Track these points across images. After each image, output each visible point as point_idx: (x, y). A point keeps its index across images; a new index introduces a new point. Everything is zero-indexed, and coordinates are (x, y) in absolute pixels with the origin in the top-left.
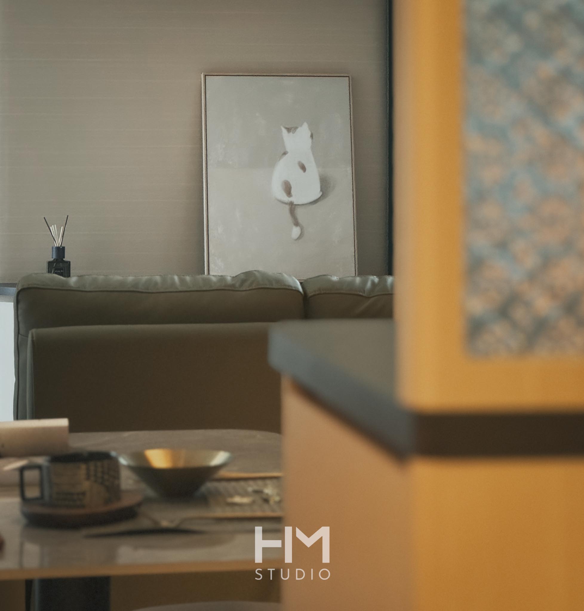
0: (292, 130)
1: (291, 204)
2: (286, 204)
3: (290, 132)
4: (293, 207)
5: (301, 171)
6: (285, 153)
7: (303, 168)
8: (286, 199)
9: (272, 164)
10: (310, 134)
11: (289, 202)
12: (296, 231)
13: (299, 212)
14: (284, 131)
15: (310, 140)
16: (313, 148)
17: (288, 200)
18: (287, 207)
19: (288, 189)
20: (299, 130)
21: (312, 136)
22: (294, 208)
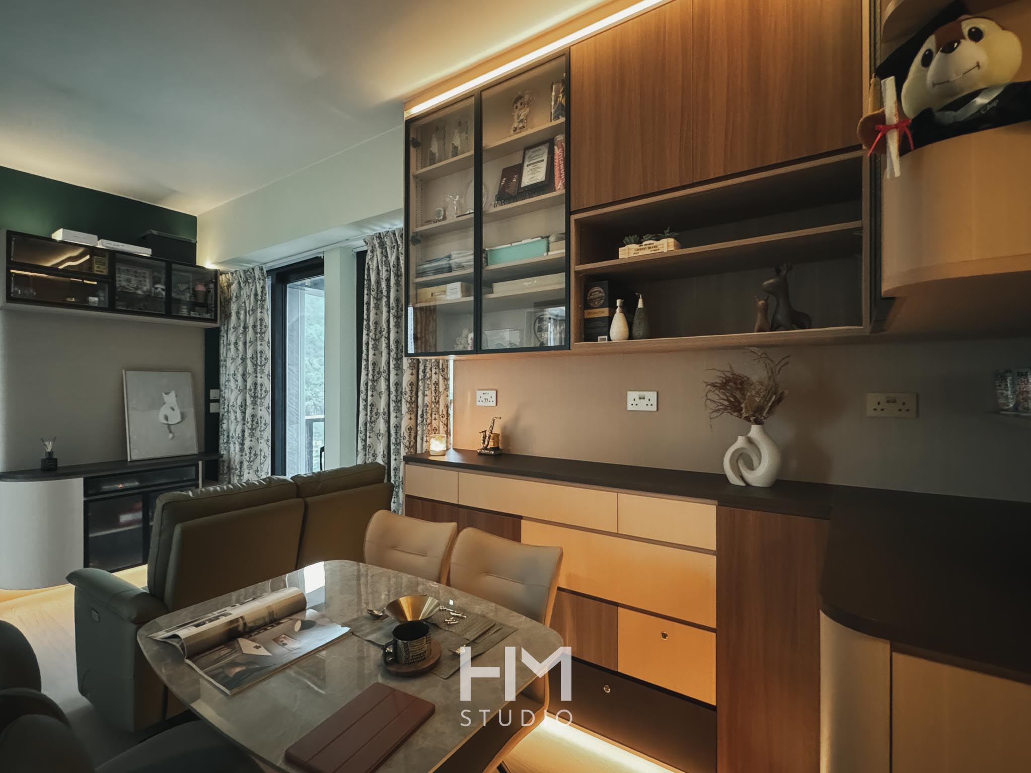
1: (168, 424)
2: (166, 424)
3: (167, 394)
4: (169, 426)
5: (172, 411)
6: (165, 403)
7: (173, 409)
8: (166, 422)
9: (159, 408)
12: (171, 436)
13: (172, 428)
14: (164, 395)
15: (175, 398)
16: (177, 400)
18: (166, 426)
19: (166, 418)
20: (171, 393)
21: (176, 396)
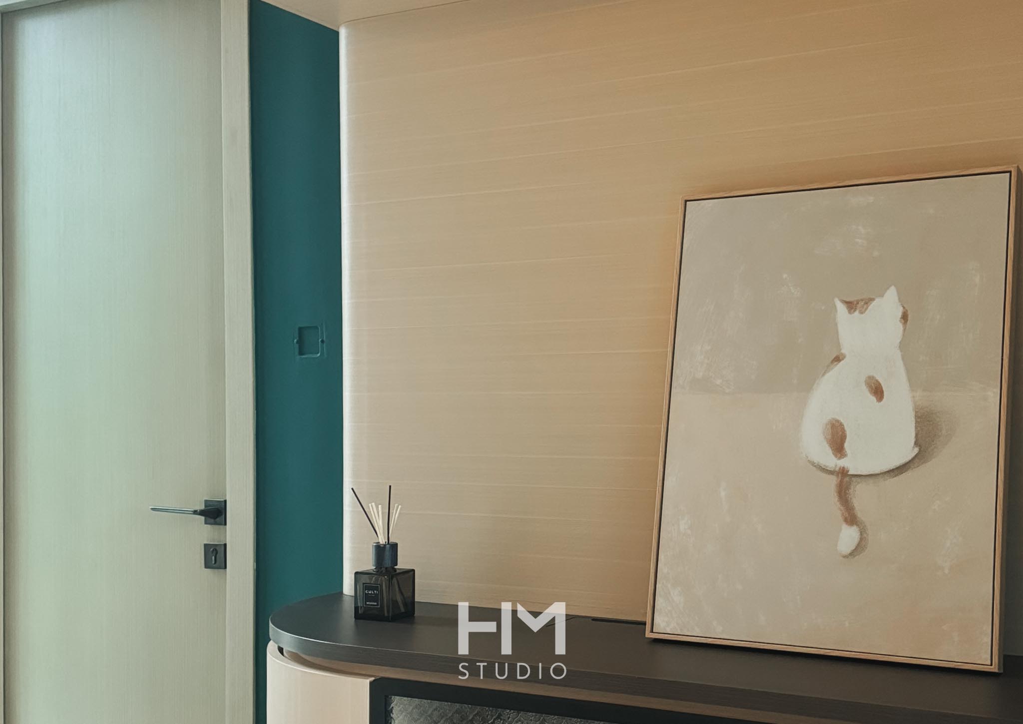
0: (859, 306)
2: (831, 472)
3: (855, 311)
4: (845, 481)
5: (872, 398)
8: (832, 462)
10: (899, 312)
11: (837, 469)
15: (900, 326)
17: (836, 466)
19: (838, 439)
20: (876, 304)
22: (849, 483)
